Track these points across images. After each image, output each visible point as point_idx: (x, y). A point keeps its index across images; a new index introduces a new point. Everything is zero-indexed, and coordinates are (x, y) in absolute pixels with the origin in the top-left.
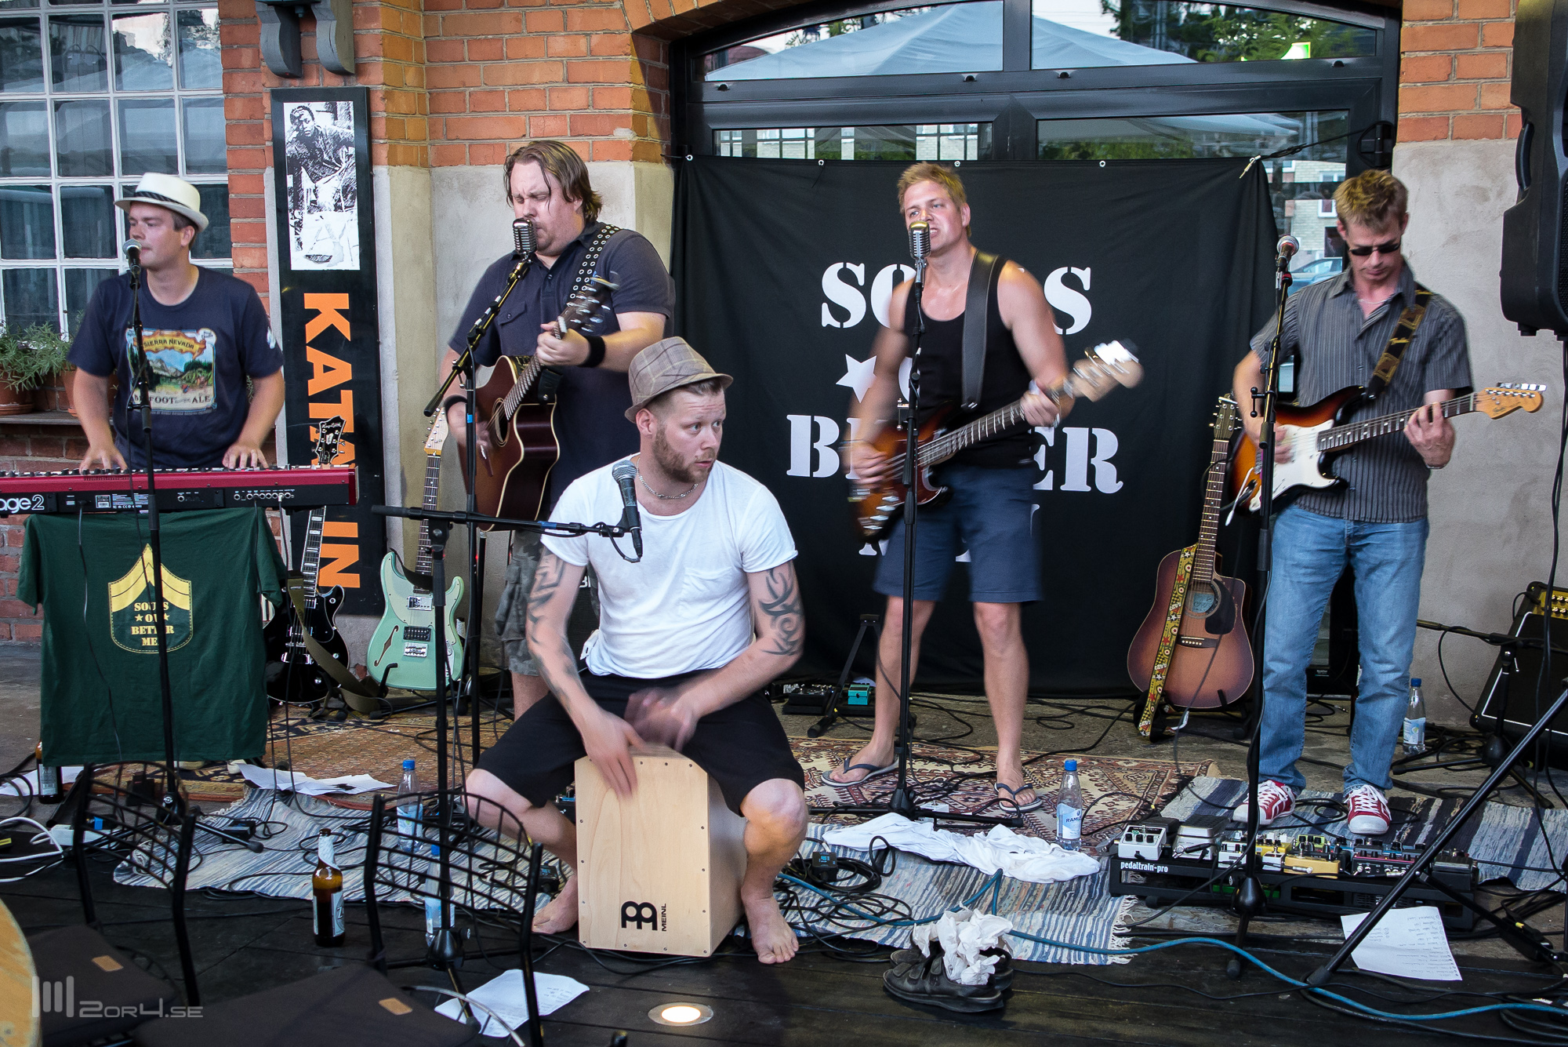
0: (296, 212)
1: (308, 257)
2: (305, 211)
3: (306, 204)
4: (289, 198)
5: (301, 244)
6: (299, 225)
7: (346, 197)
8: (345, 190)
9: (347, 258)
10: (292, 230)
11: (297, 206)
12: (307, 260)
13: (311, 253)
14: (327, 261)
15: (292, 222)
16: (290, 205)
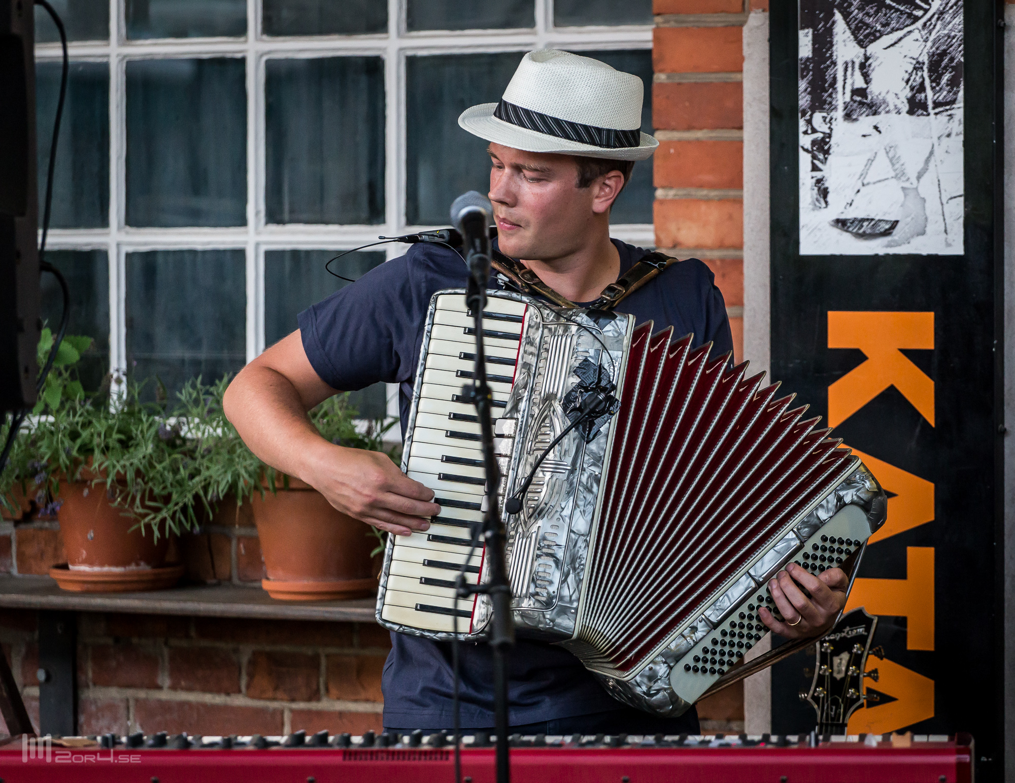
0: (818, 117)
1: (842, 224)
2: (839, 113)
3: (842, 98)
4: (803, 85)
5: (824, 193)
6: (822, 147)
7: (936, 80)
8: (936, 64)
9: (934, 226)
10: (805, 160)
11: (820, 103)
12: (836, 232)
13: (850, 214)
14: (887, 233)
15: (805, 141)
16: (804, 101)
